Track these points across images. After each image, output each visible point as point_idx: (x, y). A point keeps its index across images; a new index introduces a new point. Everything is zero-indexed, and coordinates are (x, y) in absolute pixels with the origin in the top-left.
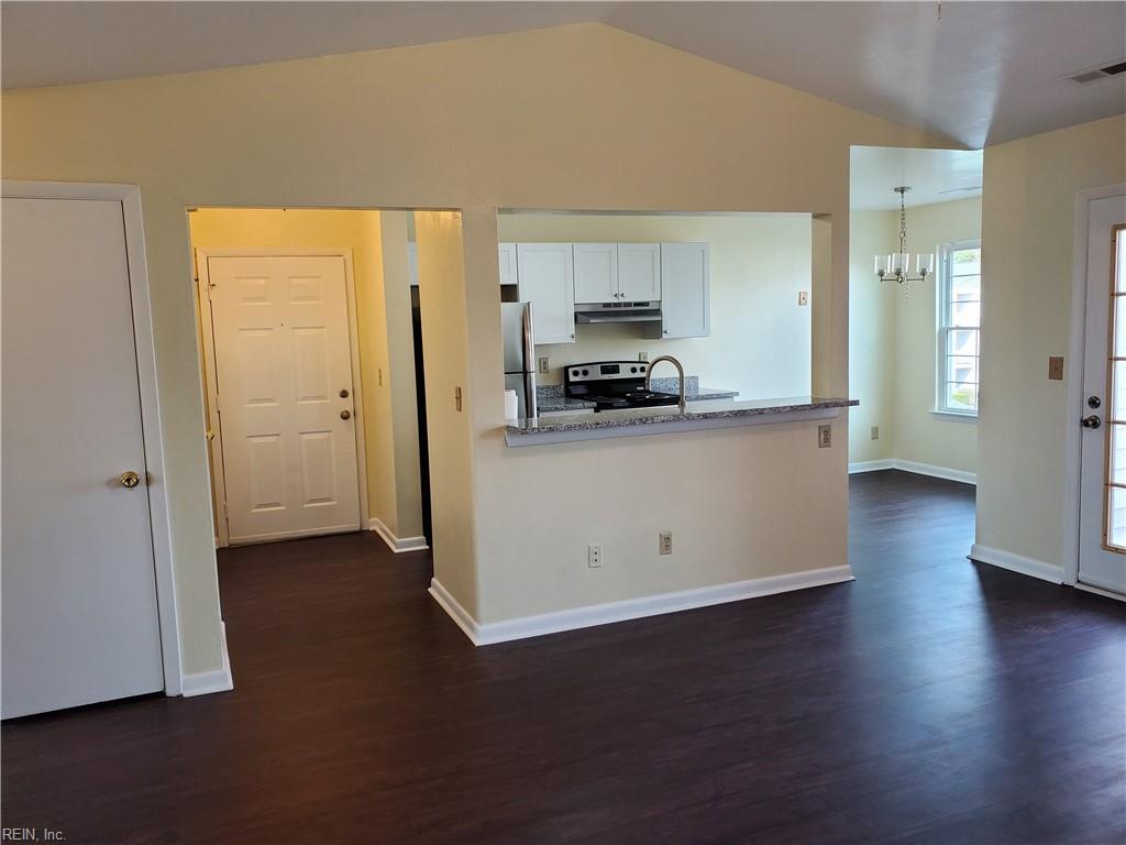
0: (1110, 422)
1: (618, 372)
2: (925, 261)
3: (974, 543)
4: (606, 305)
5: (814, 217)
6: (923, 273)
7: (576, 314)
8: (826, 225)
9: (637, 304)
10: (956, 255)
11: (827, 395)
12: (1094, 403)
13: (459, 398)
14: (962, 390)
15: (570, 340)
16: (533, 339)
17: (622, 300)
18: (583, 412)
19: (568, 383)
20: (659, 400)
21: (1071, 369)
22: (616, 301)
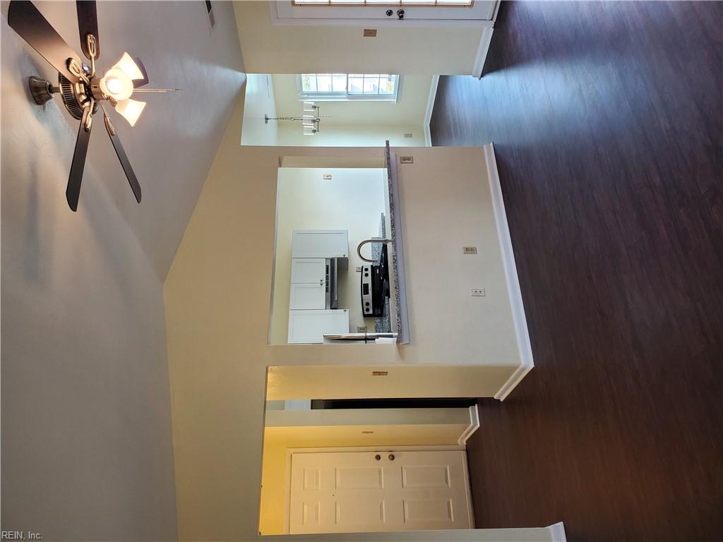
0: (401, 5)
1: (368, 284)
2: (308, 106)
3: (471, 76)
4: (327, 291)
5: (280, 166)
6: (315, 107)
7: (331, 309)
8: (285, 159)
9: (327, 273)
10: (305, 89)
11: (383, 159)
12: (390, 13)
13: (379, 373)
14: (384, 84)
15: (347, 312)
16: (346, 334)
17: (324, 281)
18: (391, 304)
19: (373, 315)
20: (384, 259)
22: (325, 284)
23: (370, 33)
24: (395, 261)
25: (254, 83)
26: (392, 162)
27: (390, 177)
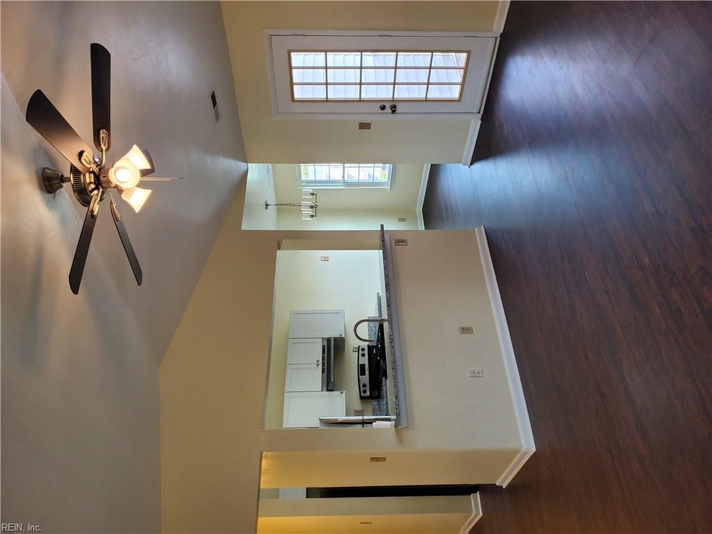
0: (393, 100)
1: (364, 365)
2: (306, 193)
3: (461, 164)
4: (323, 372)
5: (279, 249)
6: (313, 194)
7: (327, 391)
8: (284, 242)
9: (324, 353)
10: (303, 178)
11: (378, 241)
12: (383, 108)
13: (377, 459)
14: (378, 173)
15: (344, 395)
16: (343, 418)
17: (321, 362)
18: (388, 384)
19: (371, 397)
20: (381, 339)
21: (365, 119)
22: (321, 365)
23: (365, 126)
24: (392, 341)
25: (256, 173)
26: (387, 244)
27: (385, 258)
